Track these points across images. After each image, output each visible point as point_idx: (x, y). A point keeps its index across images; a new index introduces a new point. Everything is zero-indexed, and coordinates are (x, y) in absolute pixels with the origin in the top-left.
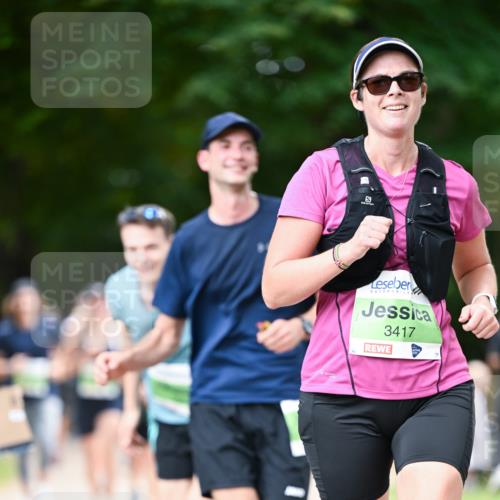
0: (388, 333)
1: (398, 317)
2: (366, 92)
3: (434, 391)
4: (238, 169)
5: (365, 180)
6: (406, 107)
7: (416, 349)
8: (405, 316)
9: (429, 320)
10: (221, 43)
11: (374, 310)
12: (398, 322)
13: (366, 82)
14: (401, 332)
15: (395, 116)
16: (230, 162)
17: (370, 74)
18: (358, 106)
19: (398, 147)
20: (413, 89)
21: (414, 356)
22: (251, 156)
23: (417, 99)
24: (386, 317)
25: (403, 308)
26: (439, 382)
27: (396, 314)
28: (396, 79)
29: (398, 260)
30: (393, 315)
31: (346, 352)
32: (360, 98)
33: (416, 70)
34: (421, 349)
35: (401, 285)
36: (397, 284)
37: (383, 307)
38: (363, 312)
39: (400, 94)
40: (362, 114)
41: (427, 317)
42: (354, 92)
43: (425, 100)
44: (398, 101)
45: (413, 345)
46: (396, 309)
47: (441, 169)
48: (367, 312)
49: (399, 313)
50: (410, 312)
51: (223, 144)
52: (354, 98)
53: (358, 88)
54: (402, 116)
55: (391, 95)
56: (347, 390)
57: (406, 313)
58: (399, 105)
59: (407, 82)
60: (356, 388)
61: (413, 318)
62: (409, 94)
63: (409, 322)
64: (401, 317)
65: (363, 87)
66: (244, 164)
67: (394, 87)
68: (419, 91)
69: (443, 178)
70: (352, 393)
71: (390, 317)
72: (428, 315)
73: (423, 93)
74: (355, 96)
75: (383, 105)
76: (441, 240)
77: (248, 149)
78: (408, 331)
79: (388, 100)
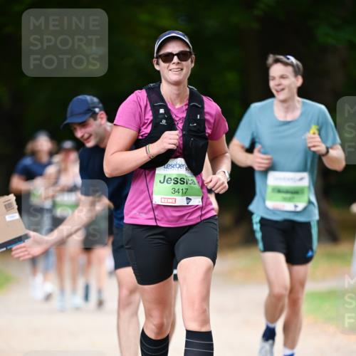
0: (174, 192)
3: (199, 221)
5: (162, 111)
6: (182, 69)
7: (189, 200)
8: (182, 183)
9: (195, 184)
11: (166, 180)
12: (179, 186)
13: (161, 56)
14: (181, 191)
15: (176, 74)
17: (163, 52)
18: (157, 68)
20: (186, 60)
21: (188, 203)
23: (189, 65)
24: (172, 183)
25: (181, 178)
26: (201, 216)
27: (178, 182)
28: (176, 55)
29: (178, 154)
30: (176, 182)
31: (152, 202)
32: (158, 64)
33: (188, 50)
34: (191, 200)
35: (180, 166)
36: (178, 166)
37: (171, 178)
38: (160, 181)
40: (159, 72)
42: (155, 60)
43: (193, 65)
44: (177, 67)
45: (187, 198)
46: (178, 179)
47: (202, 102)
48: (162, 181)
49: (179, 181)
50: (185, 181)
52: (155, 63)
53: (157, 58)
54: (180, 74)
55: (174, 63)
56: (152, 223)
57: (183, 181)
58: (178, 69)
59: (183, 56)
60: (157, 221)
61: (187, 184)
62: (184, 63)
63: (185, 186)
64: (180, 183)
65: (159, 58)
67: (176, 59)
68: (190, 60)
69: (203, 108)
70: (155, 224)
71: (174, 183)
72: (194, 182)
73: (192, 62)
75: (170, 68)
76: (201, 143)
78: (184, 190)
79: (172, 66)
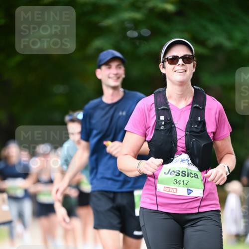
0: (175, 183)
1: (180, 176)
2: (167, 64)
4: (115, 78)
6: (186, 71)
7: (190, 191)
8: (184, 175)
9: (198, 178)
10: (109, 22)
11: (170, 172)
13: (167, 59)
14: (182, 183)
15: (180, 75)
16: (111, 76)
17: (169, 55)
18: (163, 71)
19: (182, 91)
20: (189, 63)
21: (188, 194)
22: (121, 71)
23: (191, 68)
24: (175, 175)
25: (183, 171)
26: (199, 207)
27: (179, 174)
28: (181, 58)
30: (178, 174)
31: (156, 189)
32: (164, 67)
33: (191, 54)
34: (192, 191)
35: (182, 160)
37: (174, 171)
38: (165, 173)
39: (183, 65)
40: (165, 75)
41: (196, 176)
42: (161, 64)
44: (182, 68)
45: (188, 189)
46: (179, 171)
48: (166, 173)
49: (181, 173)
50: (186, 174)
51: (108, 67)
53: (163, 62)
54: (184, 75)
55: (179, 65)
57: (184, 174)
58: (182, 70)
59: (186, 59)
60: (159, 206)
61: (188, 176)
62: (187, 65)
63: (186, 178)
64: (182, 175)
65: (165, 61)
66: (118, 76)
67: (181, 61)
68: (192, 64)
69: (204, 109)
70: (156, 209)
71: (176, 175)
72: (197, 176)
73: (194, 66)
74: (162, 66)
75: (175, 70)
76: (203, 144)
77: (120, 68)
78: (185, 182)
79: (177, 68)
